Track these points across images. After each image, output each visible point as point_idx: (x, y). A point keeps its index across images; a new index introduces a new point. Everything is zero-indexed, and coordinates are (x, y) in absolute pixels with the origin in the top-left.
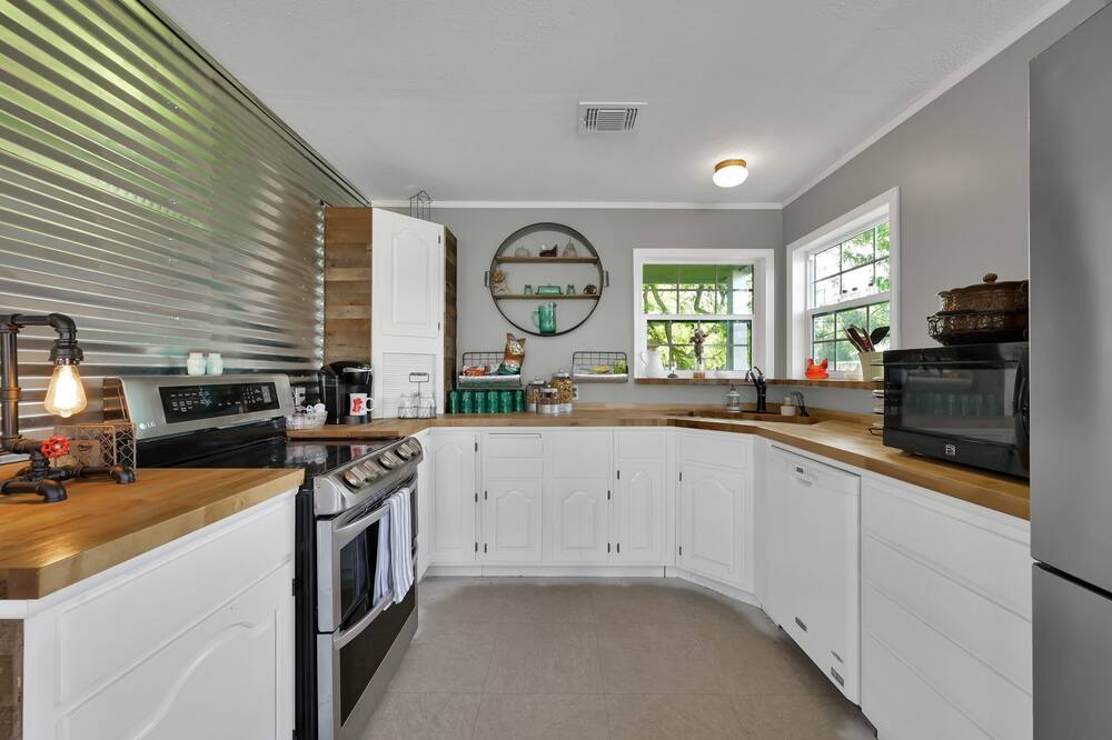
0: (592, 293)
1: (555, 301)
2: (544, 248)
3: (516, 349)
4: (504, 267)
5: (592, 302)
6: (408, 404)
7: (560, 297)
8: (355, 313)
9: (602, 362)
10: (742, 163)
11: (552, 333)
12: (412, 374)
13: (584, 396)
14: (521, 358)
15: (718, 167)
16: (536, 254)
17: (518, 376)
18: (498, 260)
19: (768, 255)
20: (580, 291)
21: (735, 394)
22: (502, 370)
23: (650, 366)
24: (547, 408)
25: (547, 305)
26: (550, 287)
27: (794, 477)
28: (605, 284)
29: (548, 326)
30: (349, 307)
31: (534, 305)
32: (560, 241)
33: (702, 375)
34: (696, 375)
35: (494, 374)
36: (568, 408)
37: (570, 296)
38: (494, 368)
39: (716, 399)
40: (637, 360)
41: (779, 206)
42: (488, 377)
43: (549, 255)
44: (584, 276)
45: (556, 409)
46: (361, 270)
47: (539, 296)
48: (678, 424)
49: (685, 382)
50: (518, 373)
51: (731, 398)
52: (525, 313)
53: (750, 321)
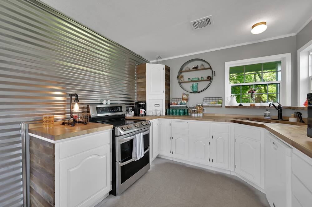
0: (210, 79)
1: (198, 82)
2: (194, 67)
3: (185, 97)
4: (183, 74)
5: (209, 82)
6: (154, 112)
7: (199, 81)
8: (142, 90)
9: (214, 101)
10: (265, 23)
11: (196, 92)
12: (155, 104)
13: (207, 111)
14: (187, 100)
15: (253, 27)
16: (191, 69)
17: (185, 105)
18: (180, 72)
20: (206, 78)
21: (268, 112)
22: (181, 104)
23: (231, 102)
24: (193, 115)
25: (195, 84)
26: (195, 78)
27: (272, 146)
28: (214, 75)
29: (195, 90)
30: (142, 88)
31: (191, 84)
32: (198, 63)
33: (254, 105)
34: (251, 105)
35: (179, 105)
36: (201, 115)
37: (202, 80)
38: (179, 103)
39: (259, 114)
40: (226, 99)
41: (294, 34)
42: (177, 105)
43: (196, 68)
44: (208, 73)
45: (196, 115)
46: (144, 79)
47: (193, 81)
49: (246, 107)
50: (186, 104)
51: (265, 114)
52: (188, 86)
53: (279, 83)
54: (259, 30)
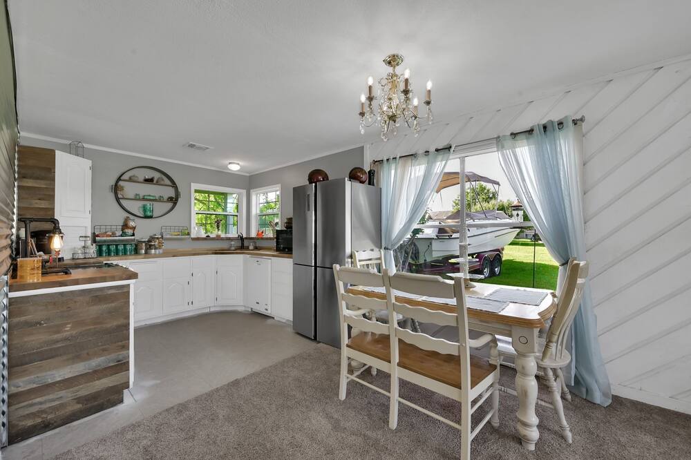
0: (174, 200)
1: (153, 202)
2: (147, 177)
3: (132, 224)
4: (121, 183)
5: (170, 205)
6: (80, 252)
7: (155, 200)
8: (42, 204)
9: (176, 230)
10: (238, 164)
11: (151, 217)
12: (81, 237)
13: (167, 246)
14: (134, 228)
15: (230, 163)
16: (141, 179)
17: (133, 237)
18: (119, 179)
19: (244, 192)
20: (165, 198)
21: (233, 243)
22: (124, 234)
23: (199, 231)
24: (153, 251)
25: (148, 204)
26: (150, 196)
27: (256, 264)
28: (179, 197)
29: (149, 214)
30: (39, 201)
31: (141, 203)
32: (156, 175)
33: (220, 236)
34: (217, 236)
35: (119, 236)
36: (161, 251)
37: (160, 200)
38: (119, 233)
39: (225, 245)
40: (192, 230)
41: (248, 175)
42: (115, 238)
43: (149, 181)
44: (169, 192)
45: (157, 251)
46: (49, 182)
47: (144, 199)
48: (216, 253)
49: (213, 239)
50: (133, 235)
52: (135, 207)
53: (237, 216)
54: (234, 168)
